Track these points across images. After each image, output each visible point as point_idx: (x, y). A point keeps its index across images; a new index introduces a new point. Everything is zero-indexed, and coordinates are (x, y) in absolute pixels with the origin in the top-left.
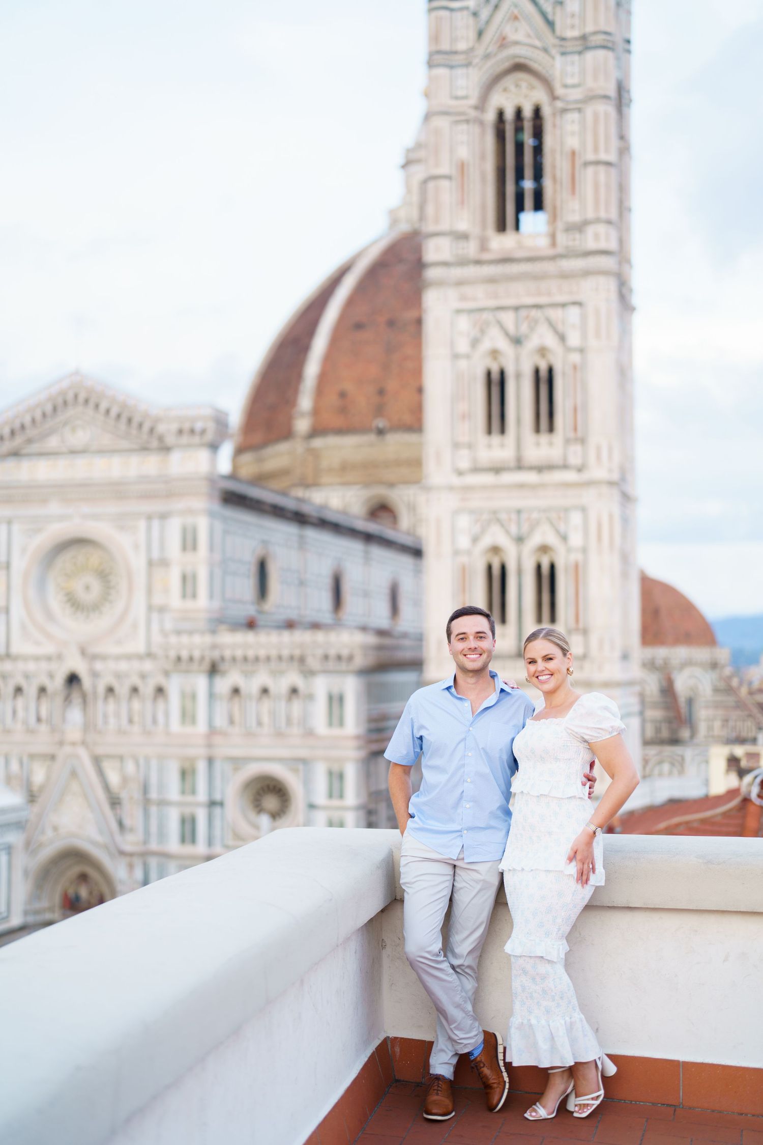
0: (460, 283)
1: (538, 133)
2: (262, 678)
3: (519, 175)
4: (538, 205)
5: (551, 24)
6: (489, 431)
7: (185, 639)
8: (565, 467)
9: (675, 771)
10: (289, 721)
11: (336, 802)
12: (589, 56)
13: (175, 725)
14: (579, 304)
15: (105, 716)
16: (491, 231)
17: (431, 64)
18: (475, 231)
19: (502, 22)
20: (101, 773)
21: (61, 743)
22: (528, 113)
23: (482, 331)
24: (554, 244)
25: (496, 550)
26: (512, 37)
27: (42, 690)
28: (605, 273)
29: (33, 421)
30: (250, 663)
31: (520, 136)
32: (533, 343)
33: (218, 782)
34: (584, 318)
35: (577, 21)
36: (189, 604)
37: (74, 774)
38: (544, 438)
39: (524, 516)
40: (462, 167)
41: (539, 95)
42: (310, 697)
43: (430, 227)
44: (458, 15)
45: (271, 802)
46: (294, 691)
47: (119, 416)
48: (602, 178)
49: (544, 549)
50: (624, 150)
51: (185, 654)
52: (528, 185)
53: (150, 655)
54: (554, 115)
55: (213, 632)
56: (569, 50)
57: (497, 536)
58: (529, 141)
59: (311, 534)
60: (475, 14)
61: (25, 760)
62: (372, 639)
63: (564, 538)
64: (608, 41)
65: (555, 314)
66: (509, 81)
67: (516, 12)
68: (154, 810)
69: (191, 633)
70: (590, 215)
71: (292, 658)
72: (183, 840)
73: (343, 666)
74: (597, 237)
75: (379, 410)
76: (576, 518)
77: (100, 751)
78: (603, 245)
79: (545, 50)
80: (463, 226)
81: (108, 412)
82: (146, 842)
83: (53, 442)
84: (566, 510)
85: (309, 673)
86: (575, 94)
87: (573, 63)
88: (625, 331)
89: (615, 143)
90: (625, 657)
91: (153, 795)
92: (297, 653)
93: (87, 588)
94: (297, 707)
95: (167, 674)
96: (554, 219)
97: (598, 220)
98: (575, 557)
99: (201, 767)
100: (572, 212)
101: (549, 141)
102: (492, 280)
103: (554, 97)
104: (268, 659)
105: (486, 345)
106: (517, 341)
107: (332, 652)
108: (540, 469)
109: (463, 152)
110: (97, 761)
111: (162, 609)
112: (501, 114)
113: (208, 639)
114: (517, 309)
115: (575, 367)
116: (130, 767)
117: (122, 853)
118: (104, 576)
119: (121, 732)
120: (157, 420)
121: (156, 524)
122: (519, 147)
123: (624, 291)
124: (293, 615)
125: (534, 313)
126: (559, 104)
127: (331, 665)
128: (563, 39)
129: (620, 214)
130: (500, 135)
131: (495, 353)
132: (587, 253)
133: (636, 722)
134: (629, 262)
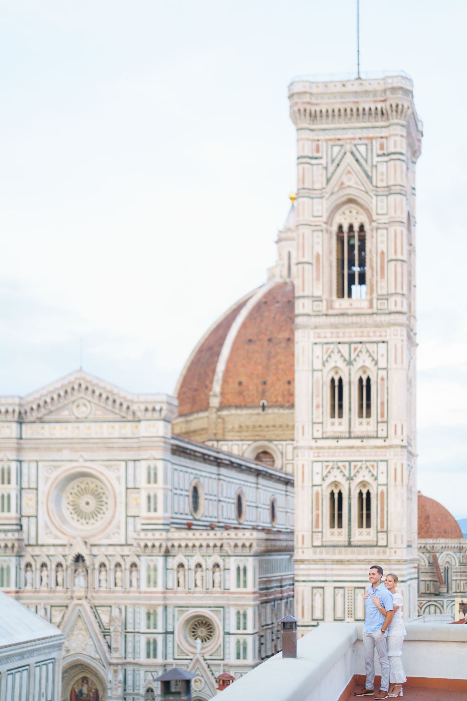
0: (316, 327)
1: (362, 240)
2: (197, 558)
3: (351, 263)
4: (362, 281)
5: (370, 178)
6: (333, 416)
7: (150, 535)
8: (377, 437)
9: (438, 611)
11: (242, 631)
12: (391, 197)
13: (144, 586)
14: (385, 342)
16: (334, 297)
17: (298, 196)
18: (325, 297)
19: (342, 173)
20: (97, 616)
21: (72, 598)
22: (356, 228)
23: (330, 356)
24: (371, 306)
25: (336, 484)
26: (347, 183)
27: (59, 565)
28: (400, 325)
29: (52, 399)
30: (189, 549)
31: (352, 242)
32: (358, 364)
33: (170, 621)
34: (388, 350)
35: (385, 177)
36: (152, 514)
37: (80, 616)
38: (364, 420)
39: (353, 464)
40: (319, 258)
41: (363, 218)
42: (227, 570)
44: (315, 168)
45: (203, 632)
47: (107, 398)
48: (399, 269)
49: (364, 484)
50: (411, 252)
51: (150, 544)
52: (356, 269)
53: (127, 545)
54: (372, 230)
55: (168, 531)
56: (380, 193)
57: (337, 476)
58: (357, 243)
59: (225, 471)
60: (326, 168)
61: (49, 608)
63: (376, 479)
64: (403, 190)
65: (372, 348)
66: (346, 208)
67: (349, 168)
68: (130, 637)
69: (153, 532)
70: (392, 291)
71: (216, 547)
72: (148, 656)
73: (246, 551)
74: (396, 303)
75: (263, 394)
76: (382, 466)
77: (96, 602)
78: (399, 309)
79: (367, 193)
80: (318, 293)
81: (100, 395)
82: (125, 658)
83: (64, 414)
84: (377, 462)
85: (226, 556)
86: (384, 219)
87: (382, 201)
88: (412, 358)
89: (406, 247)
90: (409, 546)
92: (219, 544)
93: (87, 503)
95: (138, 556)
96: (372, 291)
97: (396, 294)
98: (382, 488)
100: (382, 288)
101: (368, 245)
102: (335, 326)
103: (372, 221)
104: (201, 546)
105: (331, 364)
106: (350, 363)
107: (240, 543)
108: (362, 438)
109: (318, 249)
110: (94, 608)
111: (135, 517)
112: (340, 227)
113: (164, 534)
114: (350, 343)
115: (382, 379)
116: (116, 612)
117: (110, 664)
118: (98, 496)
119: (110, 591)
120: (132, 402)
121: (131, 464)
122: (351, 248)
123: (412, 334)
124: (214, 521)
125: (359, 346)
126: (374, 224)
127: (239, 550)
128: (377, 187)
129: (410, 289)
130: (340, 240)
131: (336, 369)
132: (390, 313)
133: (415, 583)
134: (415, 317)
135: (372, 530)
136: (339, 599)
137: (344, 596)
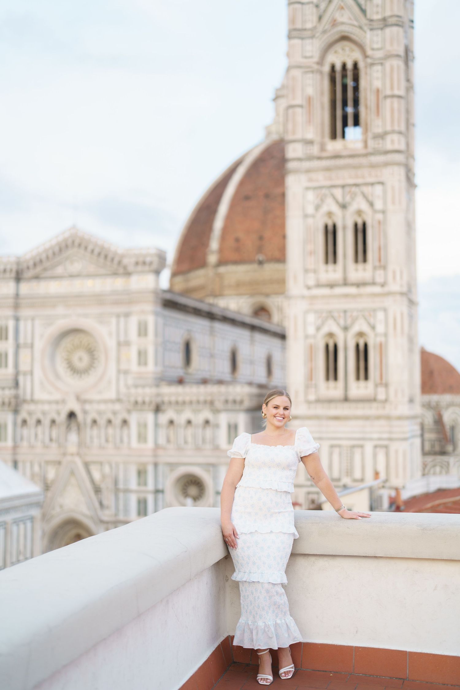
0: (308, 171)
1: (356, 79)
2: (187, 414)
3: (345, 103)
4: (356, 123)
5: (364, 11)
6: (327, 262)
7: (140, 391)
8: (374, 283)
9: (444, 472)
10: (204, 441)
12: (388, 31)
13: (134, 443)
14: (382, 183)
15: (91, 438)
16: (327, 139)
17: (290, 37)
18: (317, 139)
19: (334, 11)
20: (89, 472)
21: (64, 454)
22: (350, 66)
23: (322, 200)
24: (366, 146)
25: (331, 335)
26: (340, 19)
27: (53, 422)
28: (398, 164)
29: (47, 258)
30: (180, 405)
31: (345, 80)
32: (353, 207)
33: (160, 479)
34: (385, 192)
35: (380, 10)
36: (143, 369)
37: (72, 473)
38: (360, 266)
39: (349, 314)
40: (309, 100)
41: (357, 55)
42: (217, 426)
43: (289, 137)
44: (307, 7)
45: (193, 491)
46: (207, 422)
47: (99, 254)
48: (396, 105)
49: (361, 334)
50: (410, 88)
51: (140, 399)
52: (350, 110)
53: (119, 400)
54: (366, 67)
55: (157, 386)
56: (375, 27)
57: (332, 327)
58: (350, 83)
59: (218, 326)
60: (317, 6)
61: (43, 464)
62: (254, 390)
63: (373, 328)
64: (399, 21)
65: (367, 190)
66: (338, 47)
67: (342, 4)
68: (121, 495)
69: (144, 386)
70: (388, 128)
71: (205, 402)
72: (139, 513)
73: (237, 407)
74: (392, 142)
75: (260, 249)
76: (380, 315)
77: (89, 459)
78: (396, 147)
79: (361, 27)
80: (310, 135)
81: (92, 251)
82: (116, 515)
83: (59, 270)
84: (375, 310)
85: (216, 411)
86: (379, 54)
87: (377, 35)
88: (411, 200)
89: (403, 83)
90: (411, 401)
91: (121, 486)
92: (209, 398)
93: (80, 359)
94: (209, 432)
95: (129, 412)
96: (366, 131)
97: (393, 132)
98: (380, 339)
99: (150, 469)
100: (377, 126)
101: (363, 83)
102: (328, 169)
103: (366, 56)
104: (191, 402)
105: (325, 209)
106: (344, 206)
107: (231, 398)
108: (358, 285)
109: (310, 91)
110: (87, 465)
111: (126, 372)
112: (333, 67)
113: (154, 390)
114: (343, 187)
115: (379, 222)
116: (107, 469)
117: (102, 522)
118: (91, 352)
119: (101, 447)
120: (123, 256)
121: (122, 320)
122: (345, 87)
123: (410, 175)
124: (206, 375)
125: (354, 189)
126: (369, 61)
127: (230, 406)
128: (371, 20)
129: (408, 128)
130: (333, 80)
131: (330, 214)
132: (387, 152)
133: (417, 442)
134: (413, 157)
135: (370, 384)
136: (336, 457)
137: (340, 454)
